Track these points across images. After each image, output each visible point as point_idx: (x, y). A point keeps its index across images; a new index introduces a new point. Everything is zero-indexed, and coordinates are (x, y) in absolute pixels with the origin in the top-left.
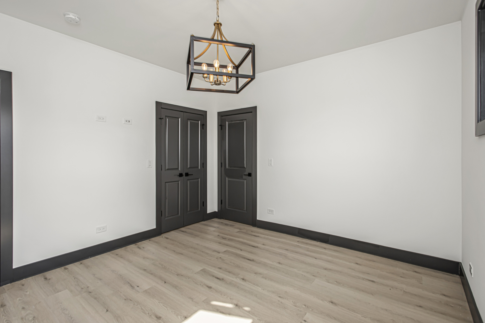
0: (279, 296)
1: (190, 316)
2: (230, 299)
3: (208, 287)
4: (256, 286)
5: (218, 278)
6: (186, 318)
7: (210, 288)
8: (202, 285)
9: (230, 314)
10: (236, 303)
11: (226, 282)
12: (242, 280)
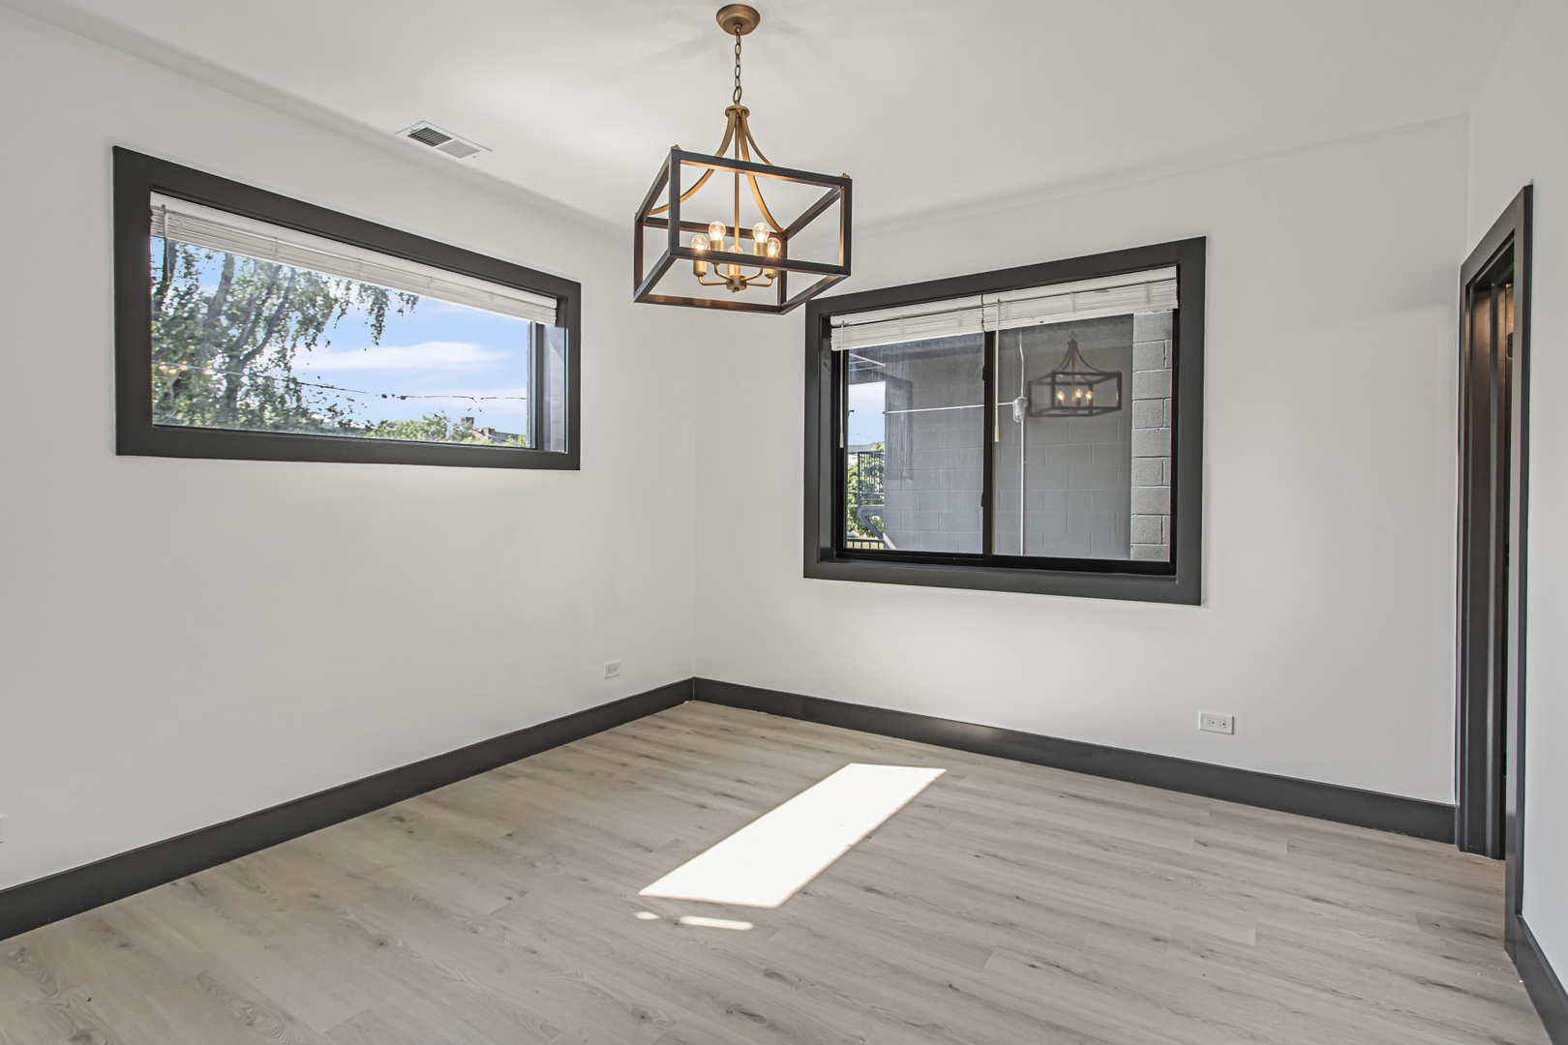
0: (534, 956)
1: (795, 895)
2: (695, 940)
3: (780, 977)
4: (601, 986)
5: (752, 1015)
6: (803, 891)
7: (770, 974)
8: (803, 981)
9: (696, 902)
10: (680, 931)
11: (713, 998)
12: (650, 1013)
